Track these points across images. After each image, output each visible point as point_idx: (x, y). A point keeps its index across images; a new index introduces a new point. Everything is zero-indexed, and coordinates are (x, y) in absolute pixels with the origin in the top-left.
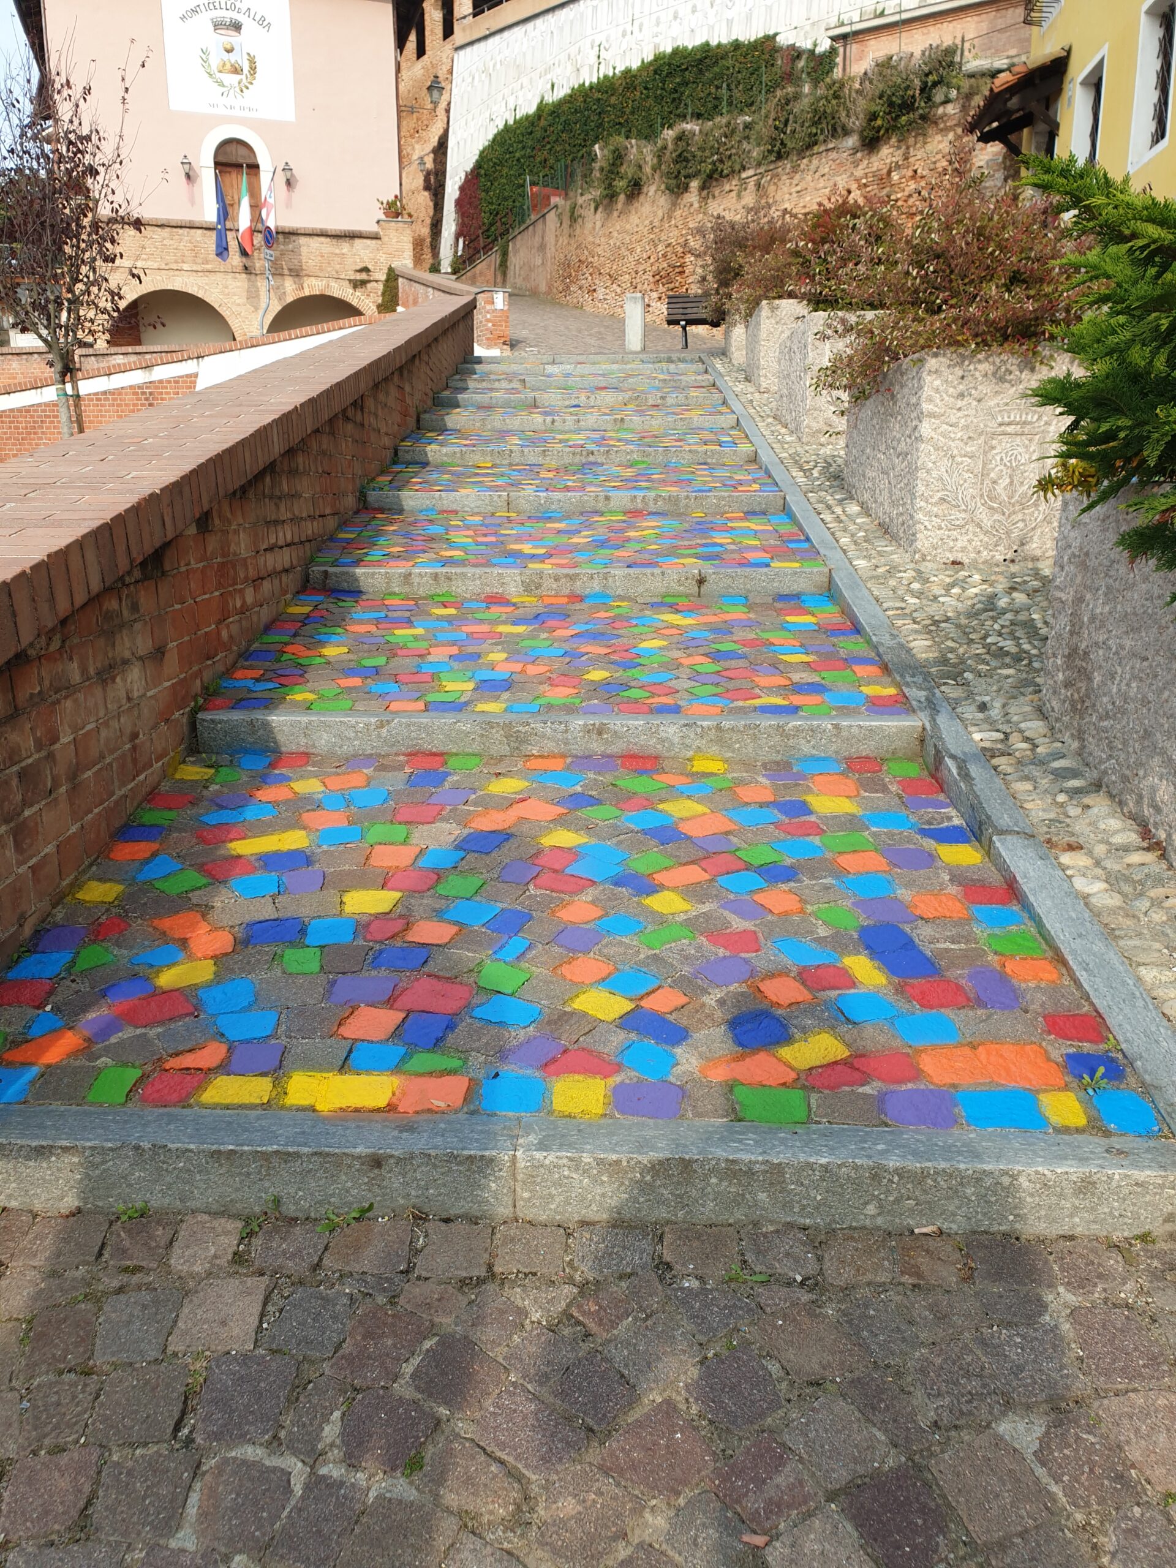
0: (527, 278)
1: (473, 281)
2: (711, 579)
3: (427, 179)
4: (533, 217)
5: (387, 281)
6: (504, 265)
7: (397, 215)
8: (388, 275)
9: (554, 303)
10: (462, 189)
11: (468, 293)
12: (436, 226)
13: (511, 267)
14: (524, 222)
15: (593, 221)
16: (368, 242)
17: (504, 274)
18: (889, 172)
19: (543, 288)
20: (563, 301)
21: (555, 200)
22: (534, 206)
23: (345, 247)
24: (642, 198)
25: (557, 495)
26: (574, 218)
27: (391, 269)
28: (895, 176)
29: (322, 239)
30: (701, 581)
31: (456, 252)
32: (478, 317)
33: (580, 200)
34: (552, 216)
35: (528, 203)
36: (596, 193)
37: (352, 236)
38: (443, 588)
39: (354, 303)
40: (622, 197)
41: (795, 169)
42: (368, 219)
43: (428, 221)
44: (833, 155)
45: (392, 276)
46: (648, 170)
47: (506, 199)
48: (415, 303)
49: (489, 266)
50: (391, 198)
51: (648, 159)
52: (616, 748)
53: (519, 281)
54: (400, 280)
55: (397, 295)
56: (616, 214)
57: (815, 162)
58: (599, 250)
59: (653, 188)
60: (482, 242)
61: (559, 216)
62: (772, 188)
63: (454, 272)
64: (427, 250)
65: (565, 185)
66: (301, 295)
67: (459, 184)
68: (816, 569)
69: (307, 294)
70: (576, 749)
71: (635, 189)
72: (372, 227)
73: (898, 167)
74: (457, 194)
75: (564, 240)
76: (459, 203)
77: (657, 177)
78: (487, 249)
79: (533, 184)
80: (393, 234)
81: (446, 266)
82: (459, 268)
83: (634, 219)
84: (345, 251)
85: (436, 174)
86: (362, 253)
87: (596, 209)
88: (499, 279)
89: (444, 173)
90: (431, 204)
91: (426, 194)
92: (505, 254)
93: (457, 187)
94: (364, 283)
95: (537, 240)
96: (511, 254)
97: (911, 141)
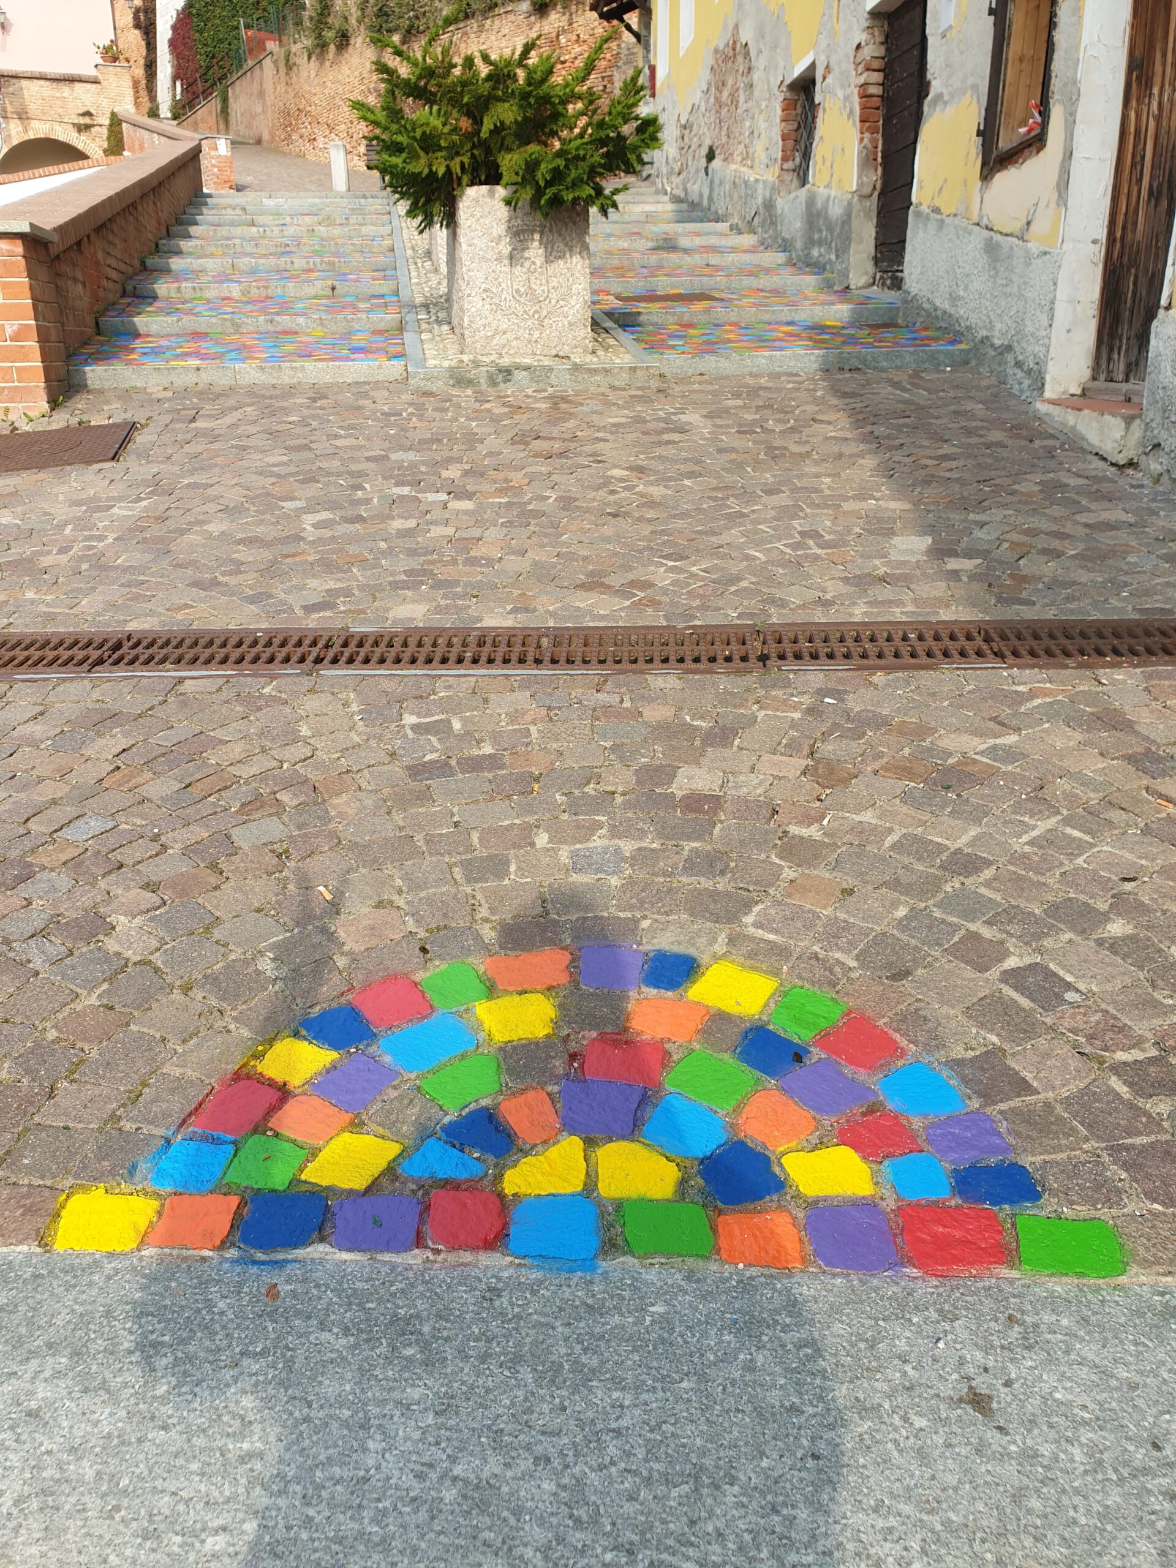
0: (249, 126)
1: (195, 128)
2: (338, 287)
3: (136, 17)
4: (250, 63)
5: (111, 125)
6: (225, 111)
7: (115, 59)
8: (112, 120)
9: (278, 151)
10: (174, 28)
11: (192, 139)
12: (150, 66)
13: (232, 114)
14: (241, 66)
15: (307, 68)
16: (88, 86)
17: (227, 122)
18: (558, 36)
19: (266, 137)
20: (286, 149)
21: (271, 45)
22: (251, 50)
23: (65, 90)
24: (350, 48)
25: (262, 261)
26: (289, 67)
27: (113, 114)
28: (563, 40)
29: (42, 82)
30: (333, 289)
31: (174, 96)
32: (205, 163)
33: (294, 48)
34: (268, 63)
35: (244, 47)
36: (308, 42)
37: (71, 80)
38: (199, 295)
39: (80, 147)
40: (332, 47)
41: (481, 29)
42: (86, 63)
43: (142, 62)
44: (511, 17)
45: (116, 122)
46: (353, 21)
47: (221, 41)
48: (141, 147)
49: (210, 113)
50: (107, 43)
51: (353, 10)
52: (278, 329)
53: (242, 129)
54: (124, 125)
55: (122, 139)
56: (328, 64)
57: (497, 23)
58: (316, 99)
59: (359, 40)
60: (200, 86)
61: (275, 62)
62: (463, 45)
63: (175, 118)
64: (143, 93)
65: (279, 32)
66: (26, 138)
67: (171, 22)
68: (391, 284)
69: (32, 137)
70: (262, 330)
71: (344, 40)
72: (90, 72)
73: (564, 31)
74: (169, 34)
75: (281, 88)
76: (172, 43)
77: (362, 28)
78: (206, 93)
79: (248, 27)
80: (112, 79)
81: (165, 111)
82: (180, 112)
83: (345, 70)
84: (65, 94)
85: (146, 12)
86: (83, 97)
87: (309, 58)
88: (222, 126)
89: (154, 11)
90: (143, 43)
91: (137, 32)
92: (225, 100)
93: (169, 26)
94: (88, 127)
95: (256, 86)
96: (231, 100)
97: (573, 8)
